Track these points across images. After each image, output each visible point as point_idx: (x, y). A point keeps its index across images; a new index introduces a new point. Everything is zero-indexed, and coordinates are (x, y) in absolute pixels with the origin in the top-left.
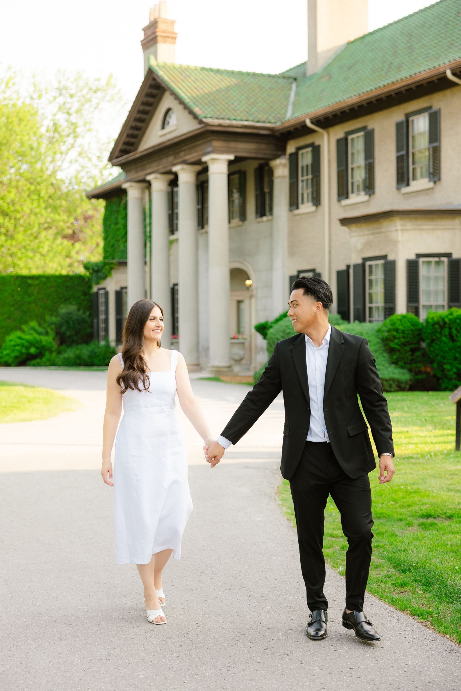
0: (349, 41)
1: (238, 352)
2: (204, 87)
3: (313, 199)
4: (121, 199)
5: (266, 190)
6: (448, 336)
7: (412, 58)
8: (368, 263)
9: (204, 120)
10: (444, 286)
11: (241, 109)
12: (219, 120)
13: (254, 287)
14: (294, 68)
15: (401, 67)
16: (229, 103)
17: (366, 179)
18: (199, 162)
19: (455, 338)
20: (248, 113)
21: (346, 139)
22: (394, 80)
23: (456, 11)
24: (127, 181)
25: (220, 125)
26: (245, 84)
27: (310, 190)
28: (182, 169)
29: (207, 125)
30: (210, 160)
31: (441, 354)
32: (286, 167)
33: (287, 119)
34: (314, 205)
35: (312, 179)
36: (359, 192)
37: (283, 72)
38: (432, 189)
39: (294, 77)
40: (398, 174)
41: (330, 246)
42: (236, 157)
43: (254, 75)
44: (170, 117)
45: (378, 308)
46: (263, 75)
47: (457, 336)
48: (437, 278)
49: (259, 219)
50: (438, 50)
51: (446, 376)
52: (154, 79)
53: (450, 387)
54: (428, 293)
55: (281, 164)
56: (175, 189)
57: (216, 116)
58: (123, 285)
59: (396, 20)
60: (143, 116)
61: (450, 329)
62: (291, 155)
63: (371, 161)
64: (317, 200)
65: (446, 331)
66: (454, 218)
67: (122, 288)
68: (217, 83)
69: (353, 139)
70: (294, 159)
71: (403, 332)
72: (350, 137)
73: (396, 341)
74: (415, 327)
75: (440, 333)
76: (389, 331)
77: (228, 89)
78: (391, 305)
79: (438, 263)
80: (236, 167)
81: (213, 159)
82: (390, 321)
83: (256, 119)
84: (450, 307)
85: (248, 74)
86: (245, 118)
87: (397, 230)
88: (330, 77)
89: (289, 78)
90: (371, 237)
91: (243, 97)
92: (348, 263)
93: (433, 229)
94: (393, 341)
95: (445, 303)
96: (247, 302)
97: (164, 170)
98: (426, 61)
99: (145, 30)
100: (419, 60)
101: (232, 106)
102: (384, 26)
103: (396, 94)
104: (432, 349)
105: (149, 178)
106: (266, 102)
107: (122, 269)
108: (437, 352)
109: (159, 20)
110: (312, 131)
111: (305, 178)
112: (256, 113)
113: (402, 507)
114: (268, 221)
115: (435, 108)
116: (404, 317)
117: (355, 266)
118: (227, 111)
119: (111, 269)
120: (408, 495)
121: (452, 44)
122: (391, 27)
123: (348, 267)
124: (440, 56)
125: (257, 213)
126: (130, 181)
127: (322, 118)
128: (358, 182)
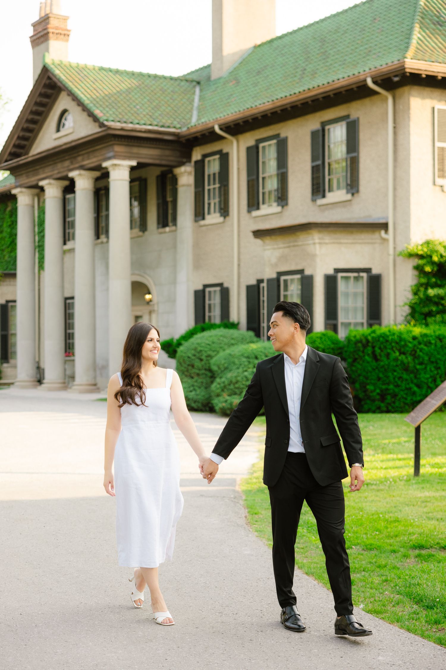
0: (256, 45)
2: (103, 88)
3: (221, 209)
4: (7, 206)
5: (169, 199)
6: (371, 355)
7: (328, 64)
8: (283, 278)
9: (106, 123)
10: (363, 303)
11: (144, 113)
12: (121, 123)
13: (155, 301)
14: (197, 71)
15: (316, 73)
16: (132, 106)
17: (278, 188)
18: (98, 168)
19: (379, 357)
20: (150, 116)
21: (257, 147)
22: (311, 87)
23: (371, 17)
24: (16, 187)
25: (122, 129)
26: (146, 86)
27: (217, 200)
28: (80, 175)
29: (109, 128)
30: (111, 166)
31: (364, 373)
32: (191, 175)
33: (193, 124)
34: (221, 216)
35: (220, 188)
36: (270, 203)
37: (184, 75)
38: (350, 201)
39: (197, 80)
40: (313, 185)
41: (239, 260)
42: (138, 163)
43: (156, 77)
44: (66, 119)
46: (165, 78)
47: (380, 355)
48: (355, 295)
49: (161, 230)
50: (355, 56)
51: (369, 398)
52: (49, 78)
53: (373, 408)
54: (347, 310)
55: (185, 172)
56: (69, 196)
57: (118, 119)
58: (10, 298)
59: (306, 24)
60: (36, 117)
61: (373, 347)
62: (196, 162)
63: (284, 170)
64: (225, 211)
65: (369, 350)
66: (373, 232)
67: (8, 302)
68: (117, 84)
69: (264, 147)
70: (200, 167)
72: (261, 145)
74: (336, 346)
75: (363, 352)
77: (129, 91)
79: (356, 279)
81: (115, 165)
82: (309, 338)
83: (161, 124)
84: (370, 325)
85: (149, 76)
86: (149, 123)
87: (314, 244)
88: (238, 82)
89: (192, 81)
90: (287, 251)
91: (145, 100)
92: (260, 277)
93: (352, 243)
95: (365, 321)
96: (146, 317)
97: (59, 176)
98: (343, 68)
99: (34, 25)
100: (335, 67)
101: (135, 109)
102: (293, 30)
103: (313, 101)
104: (354, 368)
105: (41, 183)
106: (169, 106)
107: (8, 281)
108: (359, 372)
109: (50, 15)
110: (220, 138)
111: (212, 187)
112: (160, 118)
113: (389, 537)
114: (171, 231)
115: (353, 117)
116: (324, 335)
117: (269, 281)
118: (129, 114)
120: (390, 524)
121: (370, 51)
122: (301, 32)
123: (260, 281)
124: (358, 63)
125: (158, 223)
126: (20, 186)
127: (232, 124)
128: (270, 192)
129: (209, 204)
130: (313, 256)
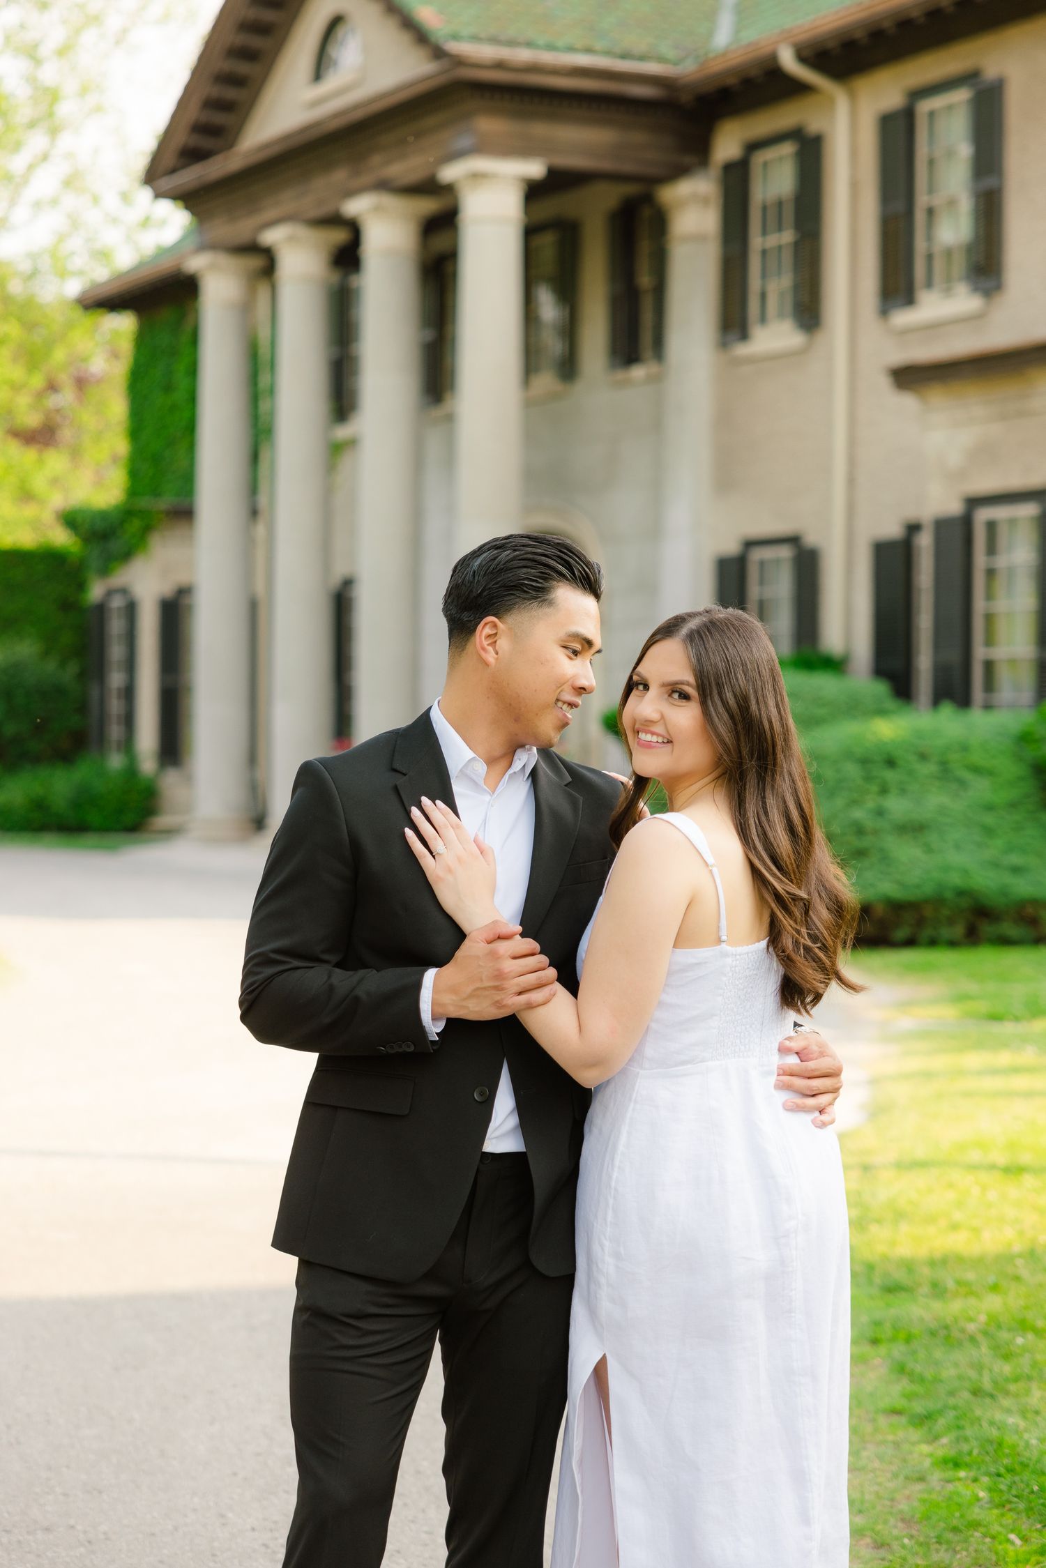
3: (797, 306)
5: (645, 280)
8: (983, 515)
9: (450, 47)
12: (496, 47)
17: (975, 239)
18: (429, 187)
20: (591, 27)
21: (908, 114)
25: (500, 65)
27: (787, 281)
28: (377, 209)
29: (459, 61)
30: (465, 177)
32: (710, 205)
33: (715, 49)
34: (799, 327)
35: (797, 245)
36: (949, 286)
41: (852, 462)
42: (551, 171)
44: (340, 46)
45: (1012, 662)
49: (621, 375)
55: (692, 196)
57: (488, 34)
58: (181, 578)
60: (256, 41)
62: (727, 167)
63: (990, 182)
64: (808, 312)
67: (180, 591)
69: (932, 114)
70: (737, 181)
72: (924, 107)
80: (549, 208)
81: (477, 177)
83: (620, 50)
86: (581, 45)
90: (997, 428)
92: (913, 516)
97: (318, 213)
105: (271, 237)
110: (798, 90)
111: (773, 240)
112: (618, 30)
114: (647, 378)
117: (941, 525)
118: (524, 20)
119: (147, 530)
123: (913, 529)
125: (613, 352)
126: (211, 248)
127: (833, 44)
128: (949, 253)
129: (763, 296)
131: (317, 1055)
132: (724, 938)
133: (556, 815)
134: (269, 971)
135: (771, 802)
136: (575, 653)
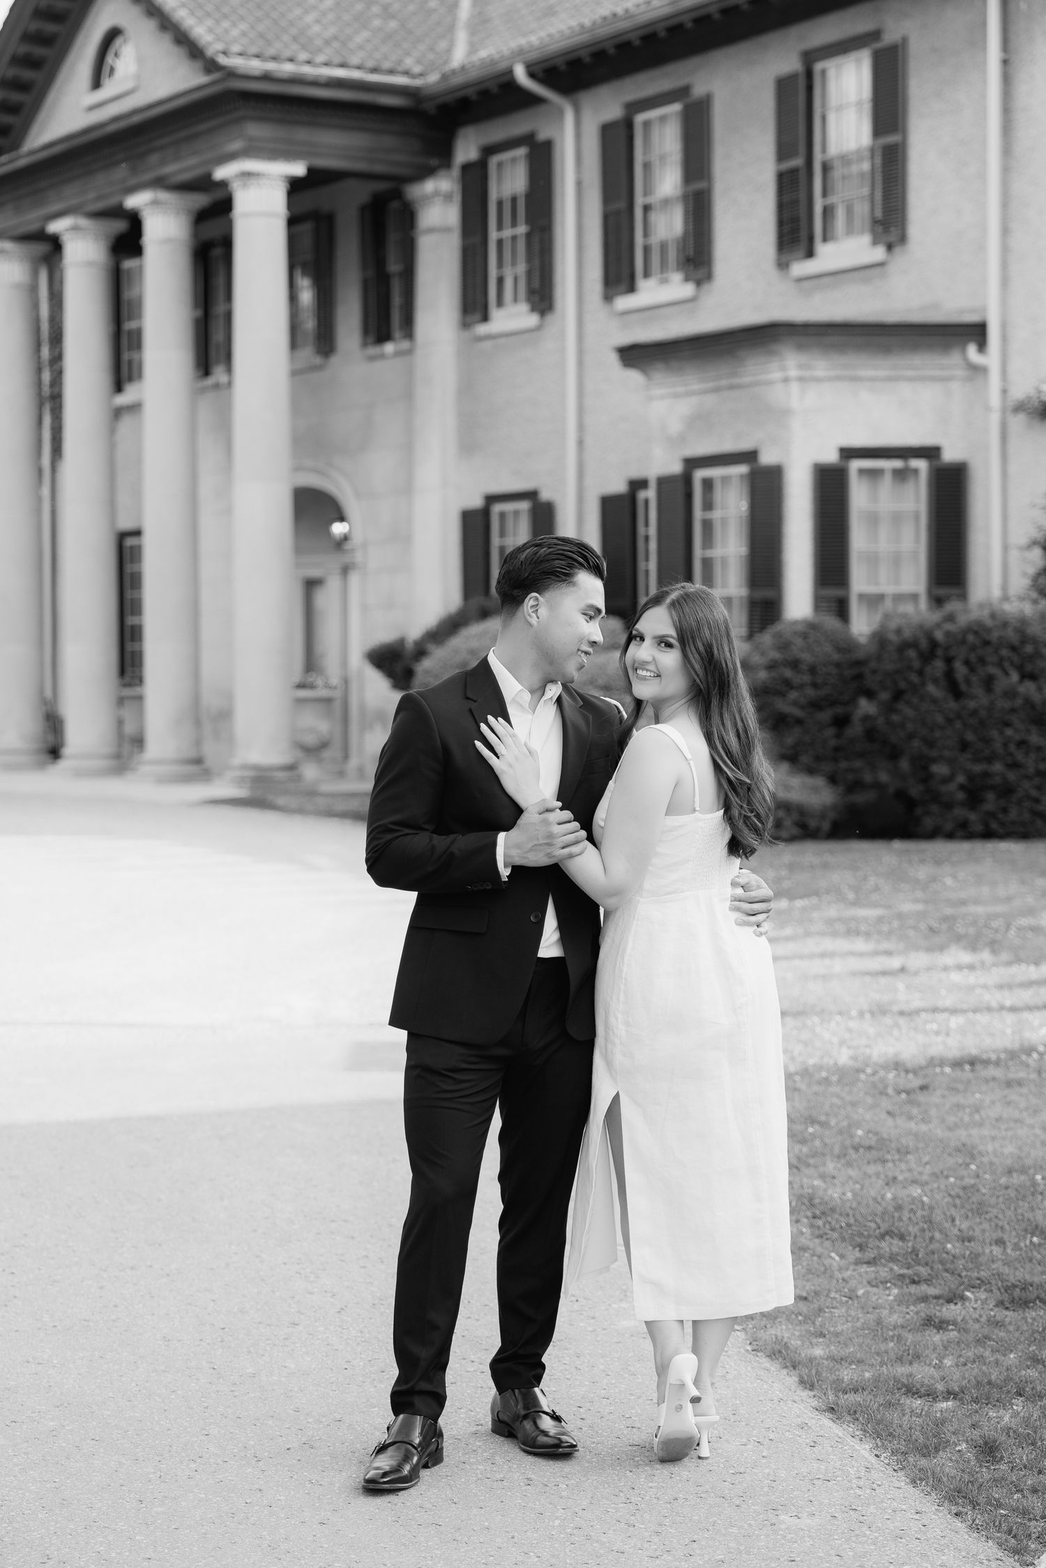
1: (317, 725)
3: (531, 291)
5: (394, 267)
6: (943, 682)
8: (700, 474)
9: (222, 60)
10: (917, 541)
11: (326, 35)
12: (262, 61)
13: (357, 539)
16: (291, 16)
17: (686, 233)
18: (204, 184)
19: (963, 687)
20: (344, 44)
21: (628, 124)
25: (266, 77)
27: (521, 268)
28: (155, 203)
29: (231, 74)
30: (237, 176)
31: (923, 732)
32: (451, 201)
33: (456, 64)
34: (533, 309)
35: (529, 236)
36: (665, 275)
38: (881, 264)
40: (781, 223)
41: (581, 427)
42: (310, 170)
44: (116, 55)
47: (968, 682)
48: (897, 518)
49: (373, 350)
51: (936, 797)
54: (873, 560)
55: (436, 193)
56: (128, 264)
57: (254, 50)
60: (39, 51)
61: (949, 660)
62: (466, 168)
63: (701, 185)
64: (542, 297)
65: (939, 665)
66: (946, 348)
69: (647, 125)
70: (475, 181)
71: (813, 670)
72: (640, 118)
73: (793, 695)
74: (847, 656)
75: (921, 673)
76: (772, 666)
78: (768, 594)
79: (900, 475)
80: (311, 200)
81: (247, 175)
82: (768, 638)
83: (370, 64)
84: (937, 601)
86: (337, 60)
87: (786, 380)
90: (710, 400)
91: (329, 3)
92: (636, 474)
93: (889, 379)
94: (782, 694)
95: (922, 589)
96: (333, 584)
97: (100, 206)
101: (300, 25)
104: (895, 718)
105: (55, 227)
108: (910, 727)
110: (528, 101)
111: (507, 233)
112: (369, 47)
114: (398, 354)
115: (889, 38)
117: (664, 483)
118: (286, 39)
123: (637, 485)
125: (366, 331)
127: (560, 61)
128: (663, 247)
129: (500, 281)
130: (783, 414)
131: (416, 894)
132: (698, 809)
133: (576, 728)
134: (389, 837)
135: (726, 716)
136: (591, 618)
